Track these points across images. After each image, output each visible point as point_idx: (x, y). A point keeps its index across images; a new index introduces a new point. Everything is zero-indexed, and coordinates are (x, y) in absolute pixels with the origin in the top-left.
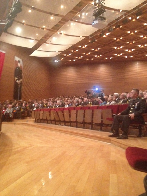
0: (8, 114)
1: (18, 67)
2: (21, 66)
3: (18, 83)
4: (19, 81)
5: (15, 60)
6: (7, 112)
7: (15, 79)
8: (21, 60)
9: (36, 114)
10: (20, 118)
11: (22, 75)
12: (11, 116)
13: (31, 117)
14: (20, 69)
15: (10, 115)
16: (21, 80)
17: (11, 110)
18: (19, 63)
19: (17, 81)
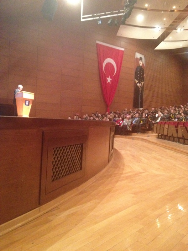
0: (126, 126)
1: (140, 66)
2: (143, 64)
3: (140, 87)
4: (141, 84)
5: (136, 57)
6: (125, 124)
7: (135, 81)
8: (143, 57)
9: (158, 128)
10: (139, 131)
11: (144, 75)
12: (129, 129)
13: (153, 131)
14: (142, 68)
15: (128, 127)
16: (143, 83)
17: (129, 122)
18: (141, 61)
19: (138, 84)
